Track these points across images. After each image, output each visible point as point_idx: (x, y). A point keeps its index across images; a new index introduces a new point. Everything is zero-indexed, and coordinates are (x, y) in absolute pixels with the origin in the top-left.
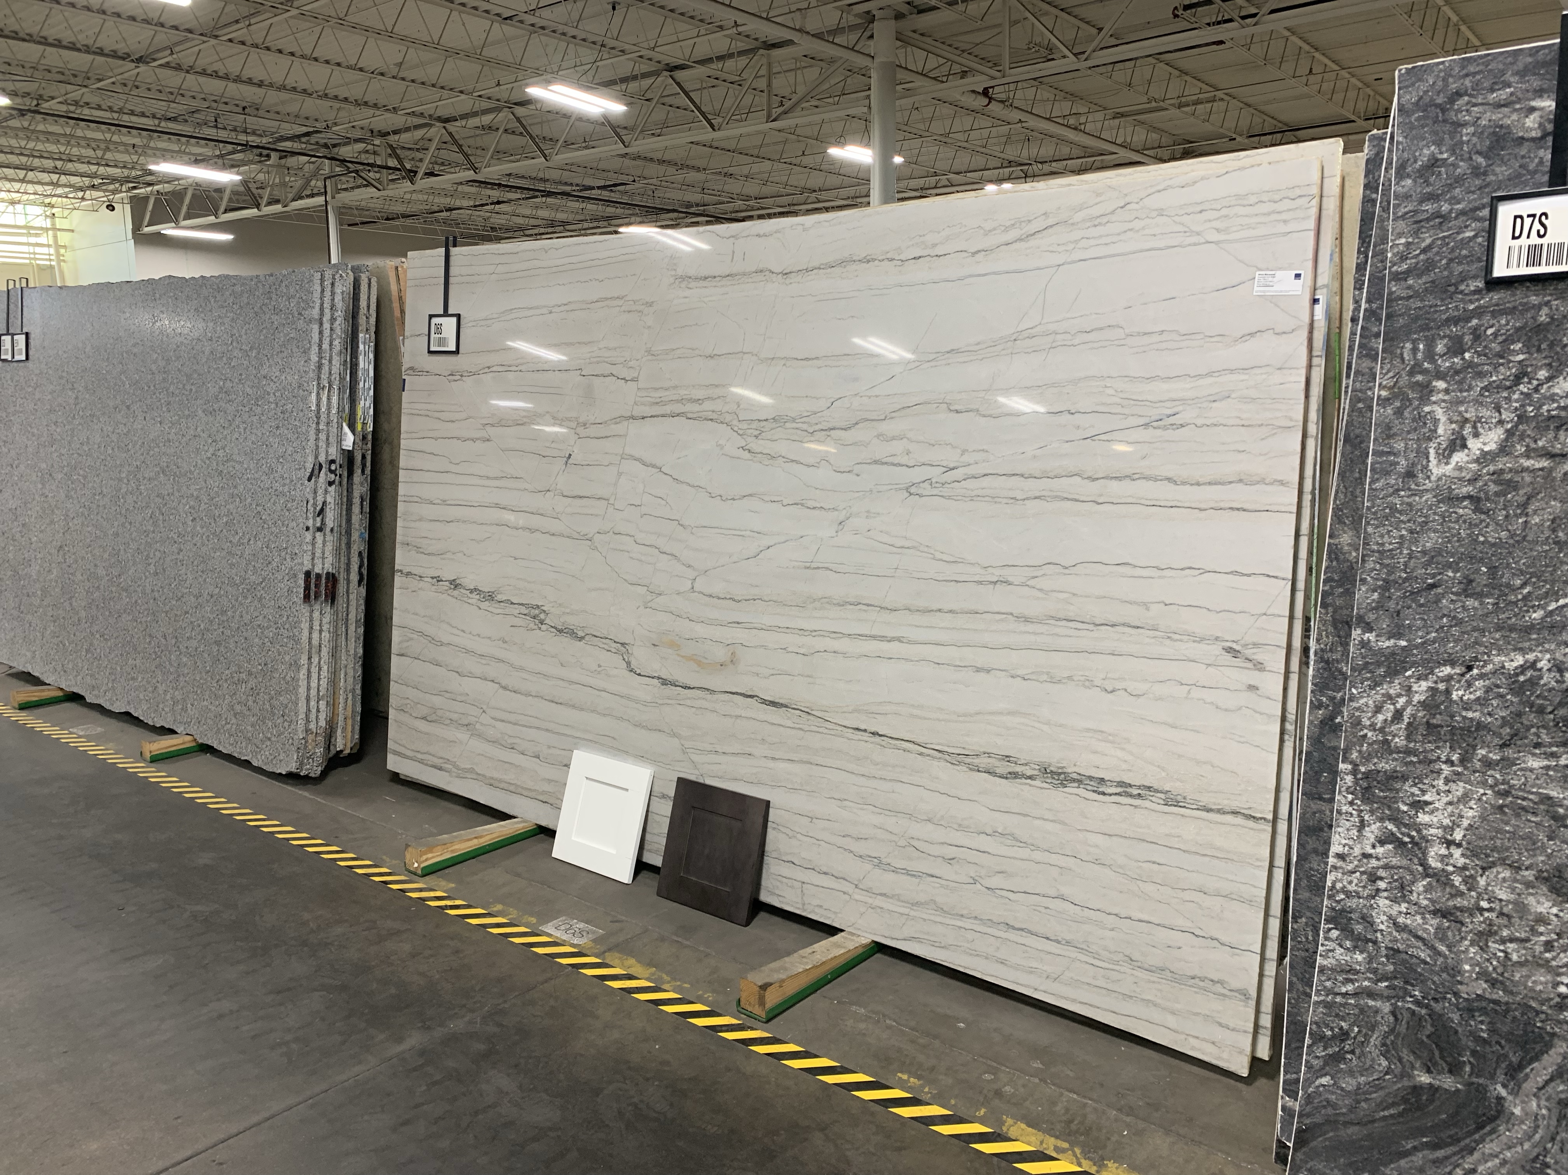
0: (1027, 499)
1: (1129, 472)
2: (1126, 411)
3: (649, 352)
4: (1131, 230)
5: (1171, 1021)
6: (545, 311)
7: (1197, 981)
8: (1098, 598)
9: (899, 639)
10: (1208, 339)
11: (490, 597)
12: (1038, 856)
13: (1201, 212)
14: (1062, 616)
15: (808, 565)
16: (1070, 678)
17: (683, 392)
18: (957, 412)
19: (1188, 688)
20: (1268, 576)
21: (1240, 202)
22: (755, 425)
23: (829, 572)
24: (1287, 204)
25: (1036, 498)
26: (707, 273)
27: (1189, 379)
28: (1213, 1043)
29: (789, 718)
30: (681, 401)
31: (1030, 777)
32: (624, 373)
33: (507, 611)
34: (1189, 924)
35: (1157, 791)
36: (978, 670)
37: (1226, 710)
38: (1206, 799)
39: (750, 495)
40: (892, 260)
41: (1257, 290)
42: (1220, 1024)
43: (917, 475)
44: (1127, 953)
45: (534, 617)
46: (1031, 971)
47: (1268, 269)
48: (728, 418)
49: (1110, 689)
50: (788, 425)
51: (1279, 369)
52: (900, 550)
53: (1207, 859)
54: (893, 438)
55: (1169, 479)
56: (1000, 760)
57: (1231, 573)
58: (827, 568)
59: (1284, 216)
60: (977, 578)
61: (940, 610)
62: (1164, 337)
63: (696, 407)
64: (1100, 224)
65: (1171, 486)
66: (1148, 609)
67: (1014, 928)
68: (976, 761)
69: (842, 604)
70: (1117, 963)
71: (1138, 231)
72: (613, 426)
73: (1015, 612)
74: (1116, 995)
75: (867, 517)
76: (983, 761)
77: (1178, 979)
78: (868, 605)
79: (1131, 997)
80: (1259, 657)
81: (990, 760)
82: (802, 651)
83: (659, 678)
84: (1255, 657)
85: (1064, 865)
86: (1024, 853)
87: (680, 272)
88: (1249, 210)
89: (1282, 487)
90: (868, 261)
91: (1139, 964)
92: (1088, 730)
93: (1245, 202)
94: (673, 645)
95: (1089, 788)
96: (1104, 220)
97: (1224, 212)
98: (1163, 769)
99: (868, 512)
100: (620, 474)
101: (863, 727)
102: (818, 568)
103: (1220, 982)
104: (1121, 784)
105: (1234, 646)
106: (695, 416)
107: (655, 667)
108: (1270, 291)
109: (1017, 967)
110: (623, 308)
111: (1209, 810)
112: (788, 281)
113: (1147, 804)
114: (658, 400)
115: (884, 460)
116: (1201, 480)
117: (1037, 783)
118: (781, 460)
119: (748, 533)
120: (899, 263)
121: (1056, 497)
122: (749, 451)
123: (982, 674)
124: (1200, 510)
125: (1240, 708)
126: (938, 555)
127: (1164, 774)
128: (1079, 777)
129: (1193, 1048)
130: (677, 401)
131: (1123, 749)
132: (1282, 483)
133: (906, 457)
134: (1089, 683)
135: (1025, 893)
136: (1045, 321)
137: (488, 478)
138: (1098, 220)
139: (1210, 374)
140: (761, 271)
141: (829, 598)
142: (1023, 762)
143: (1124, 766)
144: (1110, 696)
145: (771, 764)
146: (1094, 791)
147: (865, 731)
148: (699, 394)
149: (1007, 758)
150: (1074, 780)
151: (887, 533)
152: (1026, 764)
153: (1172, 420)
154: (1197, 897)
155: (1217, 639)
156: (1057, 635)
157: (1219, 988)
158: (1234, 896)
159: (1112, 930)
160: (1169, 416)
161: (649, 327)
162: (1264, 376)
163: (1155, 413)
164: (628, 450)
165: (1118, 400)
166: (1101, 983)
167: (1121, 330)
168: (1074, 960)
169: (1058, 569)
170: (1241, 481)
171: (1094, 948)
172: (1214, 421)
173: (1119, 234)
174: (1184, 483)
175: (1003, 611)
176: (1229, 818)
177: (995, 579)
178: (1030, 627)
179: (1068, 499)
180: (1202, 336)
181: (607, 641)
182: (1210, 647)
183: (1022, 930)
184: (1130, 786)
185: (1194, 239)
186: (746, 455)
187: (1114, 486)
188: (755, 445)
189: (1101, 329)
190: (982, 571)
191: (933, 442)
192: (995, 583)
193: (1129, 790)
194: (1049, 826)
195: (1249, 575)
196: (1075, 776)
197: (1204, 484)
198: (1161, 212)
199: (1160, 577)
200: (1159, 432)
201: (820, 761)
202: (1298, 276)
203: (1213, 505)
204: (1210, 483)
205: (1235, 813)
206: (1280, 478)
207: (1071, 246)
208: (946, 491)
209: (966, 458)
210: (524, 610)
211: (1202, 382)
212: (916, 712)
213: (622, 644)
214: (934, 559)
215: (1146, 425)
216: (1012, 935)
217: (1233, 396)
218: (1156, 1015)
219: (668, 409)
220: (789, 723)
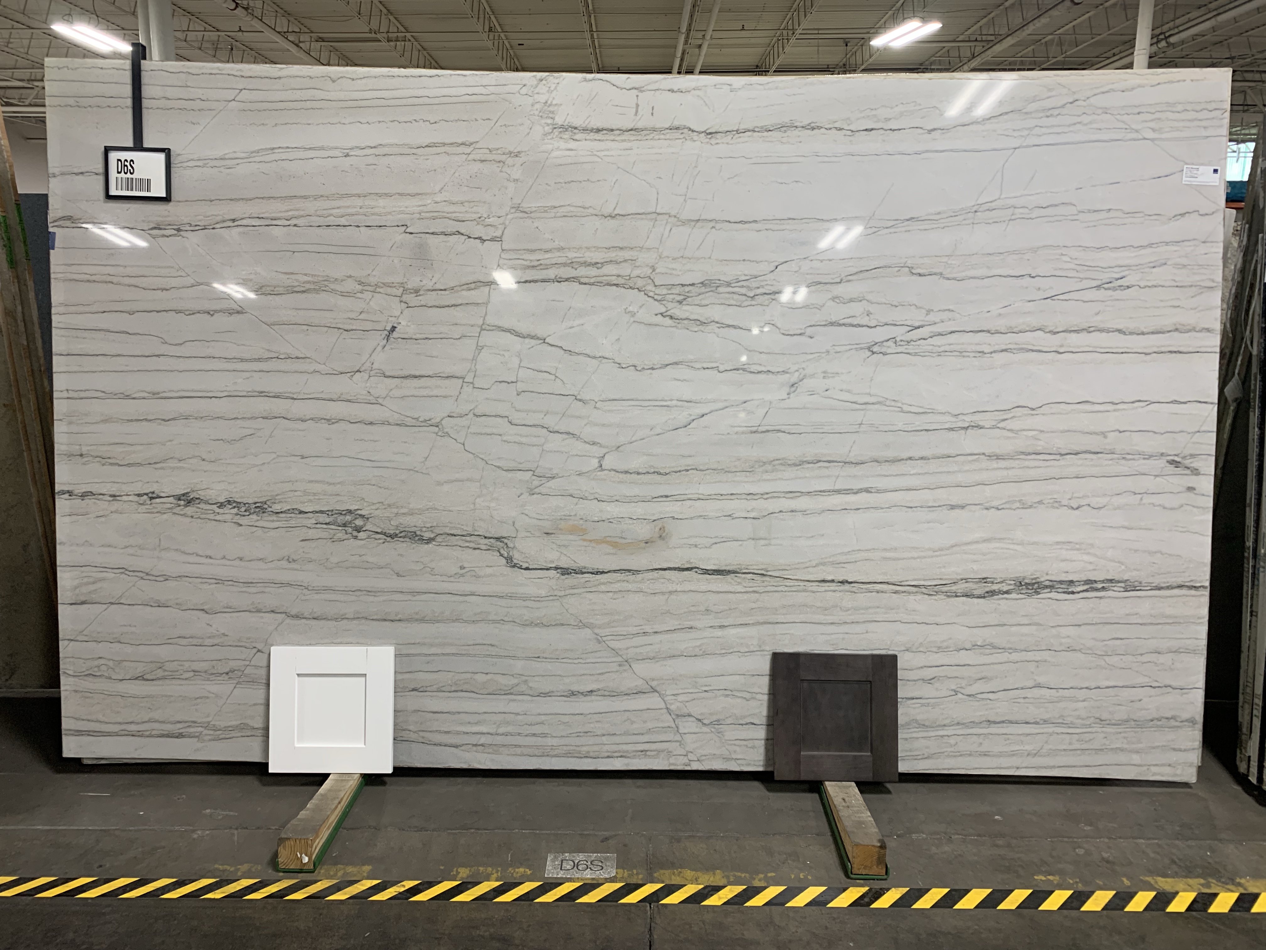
0: (995, 352)
1: (1085, 325)
2: (1081, 275)
3: (517, 208)
4: (1079, 123)
5: (1136, 759)
6: (337, 153)
7: (1155, 722)
8: (1062, 432)
9: (867, 490)
10: (1147, 217)
11: (261, 508)
12: (1015, 656)
13: (1139, 113)
14: (1031, 451)
15: (754, 429)
16: (1040, 502)
17: (571, 255)
18: (920, 275)
19: (1140, 496)
20: (1200, 402)
21: (1170, 109)
22: (677, 290)
23: (780, 434)
24: (1205, 114)
25: (1002, 351)
26: (600, 125)
27: (1132, 249)
28: (1169, 765)
29: (739, 583)
30: (570, 264)
31: (1007, 592)
32: (479, 231)
33: (293, 523)
34: (1147, 680)
35: (1119, 582)
36: (953, 507)
37: (1171, 509)
38: (1157, 581)
39: (676, 363)
40: (841, 129)
41: (1186, 180)
42: (1174, 750)
43: (880, 334)
44: (1097, 715)
45: (344, 525)
46: (1013, 754)
47: (1193, 164)
48: (640, 283)
49: (1075, 507)
50: (721, 289)
51: (1204, 242)
52: (864, 406)
53: (1160, 626)
54: (851, 300)
55: (1119, 331)
56: (977, 583)
57: (1171, 402)
58: (779, 431)
59: (1204, 123)
60: (947, 426)
61: (910, 458)
62: (1111, 214)
63: (593, 272)
64: (1052, 115)
65: (1122, 336)
66: (1105, 437)
67: (995, 723)
68: (954, 588)
69: (799, 464)
70: (1090, 726)
71: (1086, 125)
72: (464, 293)
73: (987, 452)
74: (1090, 752)
75: (824, 377)
76: (961, 587)
77: (1139, 724)
78: (829, 462)
79: (1101, 750)
80: (1195, 465)
81: (967, 585)
82: (752, 515)
83: (556, 568)
84: (1192, 465)
85: (1039, 659)
86: (1004, 657)
87: (559, 120)
88: (1177, 116)
89: (1208, 334)
90: (813, 129)
91: (1108, 722)
92: (1058, 543)
93: (1174, 109)
94: (574, 530)
95: (1060, 590)
96: (1056, 112)
97: (1158, 115)
98: (1122, 564)
99: (824, 372)
100: (480, 348)
101: (830, 578)
102: (768, 431)
103: (1173, 718)
104: (1088, 582)
105: (1176, 459)
106: (592, 281)
107: (552, 556)
108: (1195, 181)
109: (1000, 755)
110: (471, 157)
111: (1160, 588)
112: (713, 141)
113: (1110, 593)
114: (536, 263)
115: (841, 322)
116: (1145, 330)
117: (1013, 596)
118: (714, 326)
119: (674, 403)
120: (849, 133)
121: (1022, 349)
122: (671, 317)
123: (957, 511)
124: (1146, 354)
125: (1182, 506)
126: (906, 408)
127: (1123, 567)
128: (1051, 583)
129: (1154, 774)
130: (565, 265)
131: (1089, 554)
132: (1208, 330)
133: (867, 318)
134: (1057, 504)
135: (1004, 690)
136: (1003, 196)
137: (242, 360)
138: (1051, 112)
139: (1150, 245)
140: (677, 128)
141: (783, 459)
142: (999, 580)
143: (1091, 567)
144: (1076, 512)
145: (719, 633)
146: (1064, 592)
147: (833, 581)
148: (598, 257)
149: (984, 580)
150: (1047, 587)
151: (848, 391)
152: (1002, 582)
153: (1120, 282)
154: (1153, 657)
155: (1162, 454)
156: (1028, 467)
157: (1173, 723)
158: (1181, 650)
159: (1084, 701)
160: (1117, 279)
161: (516, 180)
162: (1192, 248)
163: (1105, 277)
164: (490, 320)
165: (1074, 266)
166: (1077, 746)
167: (1074, 208)
168: (1051, 734)
169: (1026, 411)
170: (1176, 330)
171: (1069, 720)
172: (1154, 283)
173: (1069, 126)
174: (1131, 333)
175: (975, 452)
176: (1176, 592)
177: (966, 425)
178: (1002, 464)
179: (1033, 351)
180: (1141, 215)
181: (473, 538)
182: (1156, 462)
183: (1003, 722)
184: (1096, 582)
185: (1134, 135)
186: (668, 321)
187: (1073, 338)
188: (677, 312)
189: (1056, 206)
190: (954, 419)
191: (895, 303)
192: (966, 428)
193: (1095, 585)
194: (1025, 630)
195: (1185, 403)
196: (1047, 583)
197: (1148, 333)
198: (1105, 111)
199: (1115, 410)
200: (1110, 293)
201: (780, 618)
202: (1216, 171)
203: (1156, 350)
204: (1153, 333)
205: (1180, 587)
206: (1206, 326)
207: (1025, 133)
208: (911, 349)
209: (932, 318)
210: (323, 518)
211: (1143, 252)
212: (888, 555)
213: (498, 539)
214: (903, 412)
215: (1098, 287)
216: (994, 729)
217: (1169, 263)
218: (1122, 758)
219: (551, 273)
220: (739, 588)
